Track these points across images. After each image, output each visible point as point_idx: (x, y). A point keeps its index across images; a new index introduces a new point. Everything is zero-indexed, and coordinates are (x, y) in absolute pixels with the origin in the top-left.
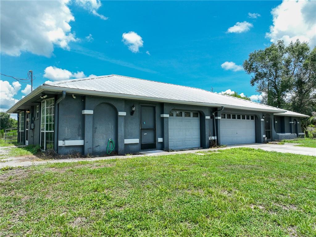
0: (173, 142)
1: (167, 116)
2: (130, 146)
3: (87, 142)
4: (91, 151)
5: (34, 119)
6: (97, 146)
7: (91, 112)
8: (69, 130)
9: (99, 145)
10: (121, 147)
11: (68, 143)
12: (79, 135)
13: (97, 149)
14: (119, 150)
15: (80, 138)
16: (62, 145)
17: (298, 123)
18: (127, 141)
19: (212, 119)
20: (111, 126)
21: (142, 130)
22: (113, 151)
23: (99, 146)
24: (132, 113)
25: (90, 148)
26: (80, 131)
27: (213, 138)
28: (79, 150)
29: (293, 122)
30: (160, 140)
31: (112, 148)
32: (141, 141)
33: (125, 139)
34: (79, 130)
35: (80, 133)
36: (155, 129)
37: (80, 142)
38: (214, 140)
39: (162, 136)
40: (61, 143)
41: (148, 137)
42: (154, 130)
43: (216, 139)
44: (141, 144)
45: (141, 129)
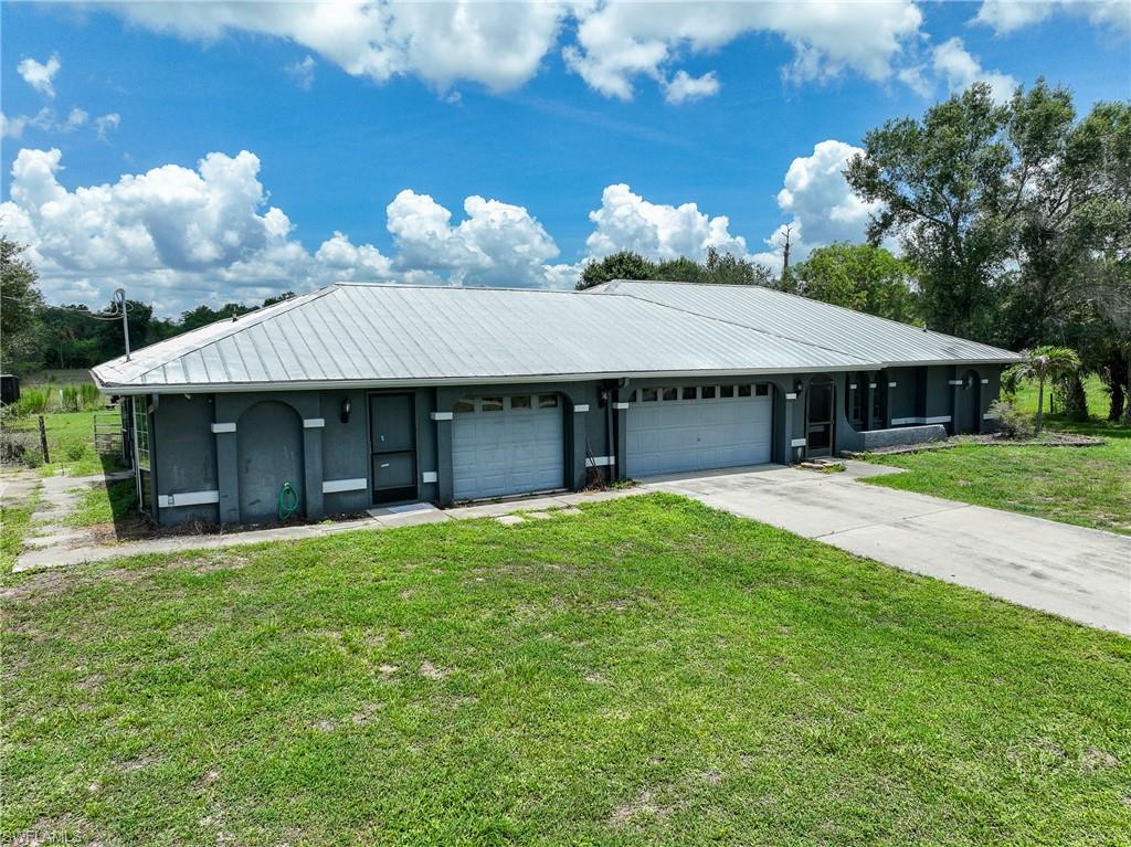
0: (473, 480)
1: (448, 416)
2: (341, 497)
3: (226, 496)
4: (235, 516)
6: (253, 503)
7: (231, 427)
8: (183, 472)
9: (260, 498)
10: (314, 502)
11: (182, 499)
12: (206, 481)
13: (255, 510)
14: (309, 509)
15: (209, 486)
16: (166, 505)
17: (985, 381)
18: (330, 487)
19: (603, 410)
20: (289, 454)
21: (376, 456)
22: (295, 512)
23: (258, 501)
24: (344, 418)
25: (234, 510)
26: (210, 469)
27: (601, 461)
28: (209, 514)
29: (960, 382)
30: (429, 477)
31: (292, 506)
32: (372, 482)
33: (325, 480)
34: (206, 469)
35: (210, 475)
36: (415, 451)
37: (208, 497)
38: (607, 468)
39: (435, 469)
40: (163, 501)
41: (394, 472)
42: (412, 452)
43: (612, 462)
44: (373, 492)
45: (373, 454)
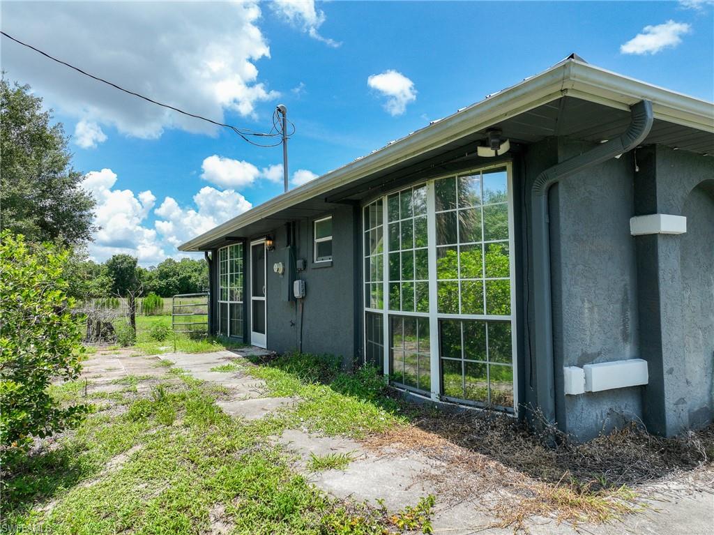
4: (685, 414)
5: (305, 264)
7: (679, 224)
8: (596, 315)
12: (625, 337)
15: (628, 348)
16: (582, 391)
25: (683, 402)
26: (629, 314)
28: (632, 408)
34: (624, 312)
35: (629, 327)
